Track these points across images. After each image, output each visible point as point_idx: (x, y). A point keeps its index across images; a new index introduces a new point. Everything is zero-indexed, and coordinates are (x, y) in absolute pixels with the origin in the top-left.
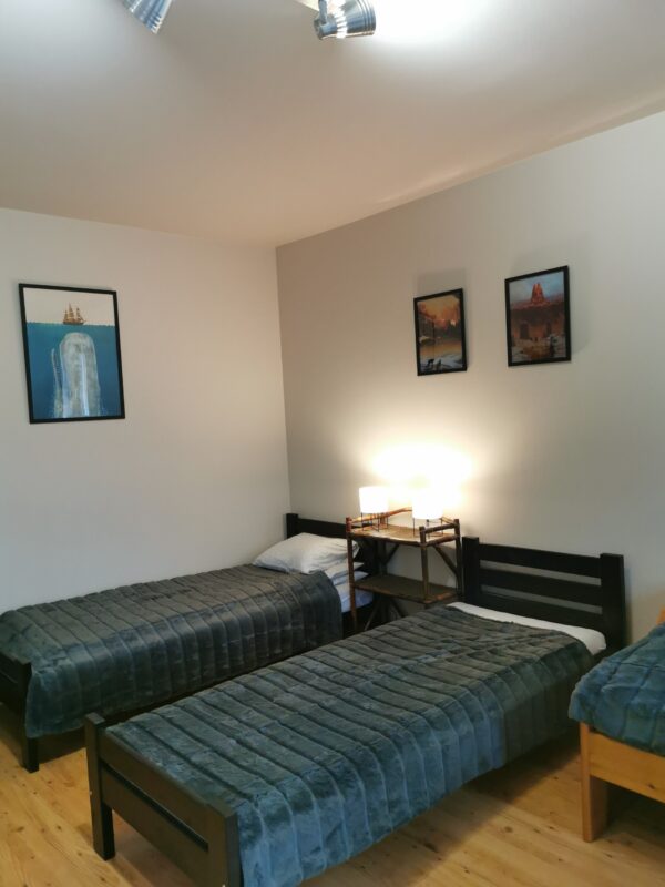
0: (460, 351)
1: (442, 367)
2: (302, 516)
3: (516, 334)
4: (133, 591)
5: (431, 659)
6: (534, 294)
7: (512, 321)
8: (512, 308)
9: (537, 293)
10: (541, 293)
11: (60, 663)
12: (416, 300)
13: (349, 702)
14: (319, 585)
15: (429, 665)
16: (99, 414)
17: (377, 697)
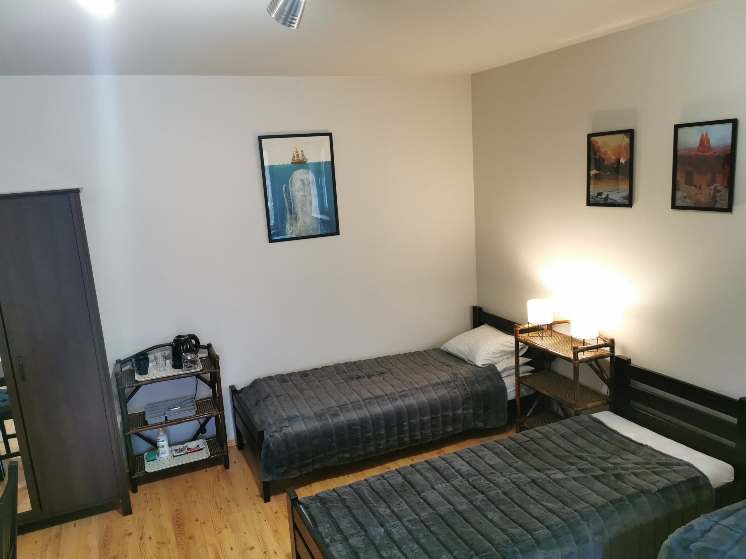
0: (627, 188)
1: (609, 201)
2: (485, 310)
3: (681, 179)
4: (344, 368)
5: (560, 476)
6: (702, 142)
7: (679, 165)
8: (679, 153)
9: (704, 141)
10: (708, 142)
11: (285, 430)
12: (590, 136)
13: (478, 508)
14: (488, 377)
15: (556, 481)
16: (319, 233)
17: (502, 507)
